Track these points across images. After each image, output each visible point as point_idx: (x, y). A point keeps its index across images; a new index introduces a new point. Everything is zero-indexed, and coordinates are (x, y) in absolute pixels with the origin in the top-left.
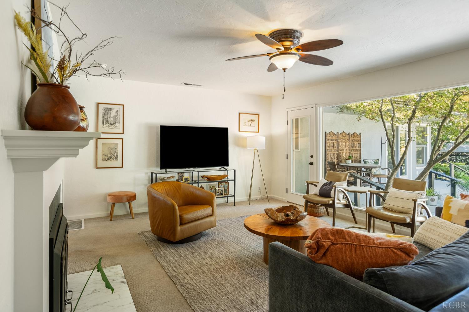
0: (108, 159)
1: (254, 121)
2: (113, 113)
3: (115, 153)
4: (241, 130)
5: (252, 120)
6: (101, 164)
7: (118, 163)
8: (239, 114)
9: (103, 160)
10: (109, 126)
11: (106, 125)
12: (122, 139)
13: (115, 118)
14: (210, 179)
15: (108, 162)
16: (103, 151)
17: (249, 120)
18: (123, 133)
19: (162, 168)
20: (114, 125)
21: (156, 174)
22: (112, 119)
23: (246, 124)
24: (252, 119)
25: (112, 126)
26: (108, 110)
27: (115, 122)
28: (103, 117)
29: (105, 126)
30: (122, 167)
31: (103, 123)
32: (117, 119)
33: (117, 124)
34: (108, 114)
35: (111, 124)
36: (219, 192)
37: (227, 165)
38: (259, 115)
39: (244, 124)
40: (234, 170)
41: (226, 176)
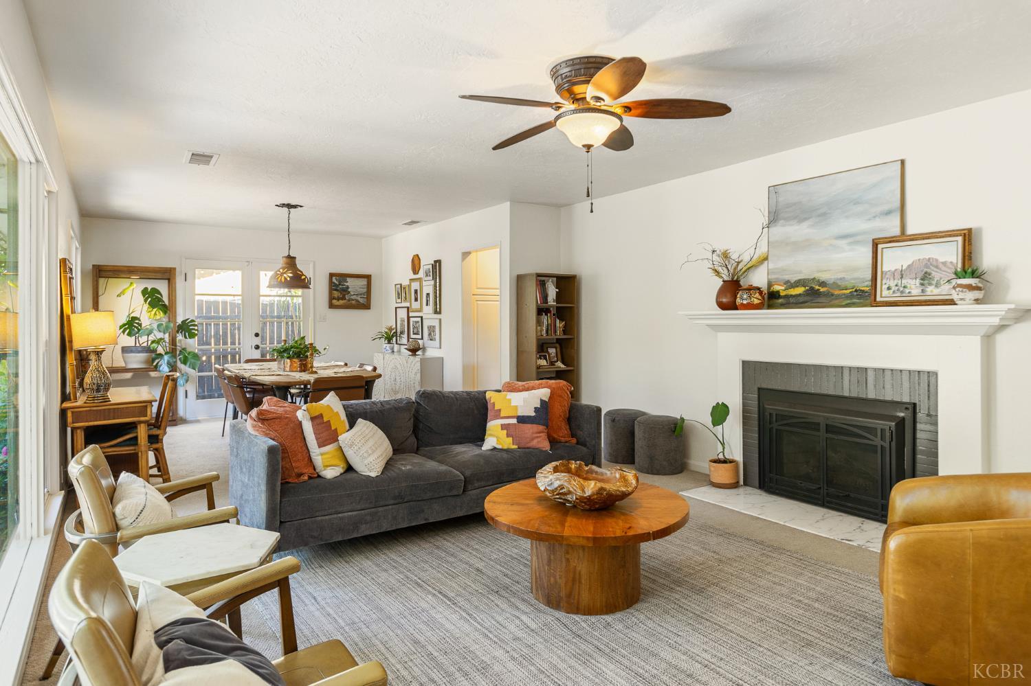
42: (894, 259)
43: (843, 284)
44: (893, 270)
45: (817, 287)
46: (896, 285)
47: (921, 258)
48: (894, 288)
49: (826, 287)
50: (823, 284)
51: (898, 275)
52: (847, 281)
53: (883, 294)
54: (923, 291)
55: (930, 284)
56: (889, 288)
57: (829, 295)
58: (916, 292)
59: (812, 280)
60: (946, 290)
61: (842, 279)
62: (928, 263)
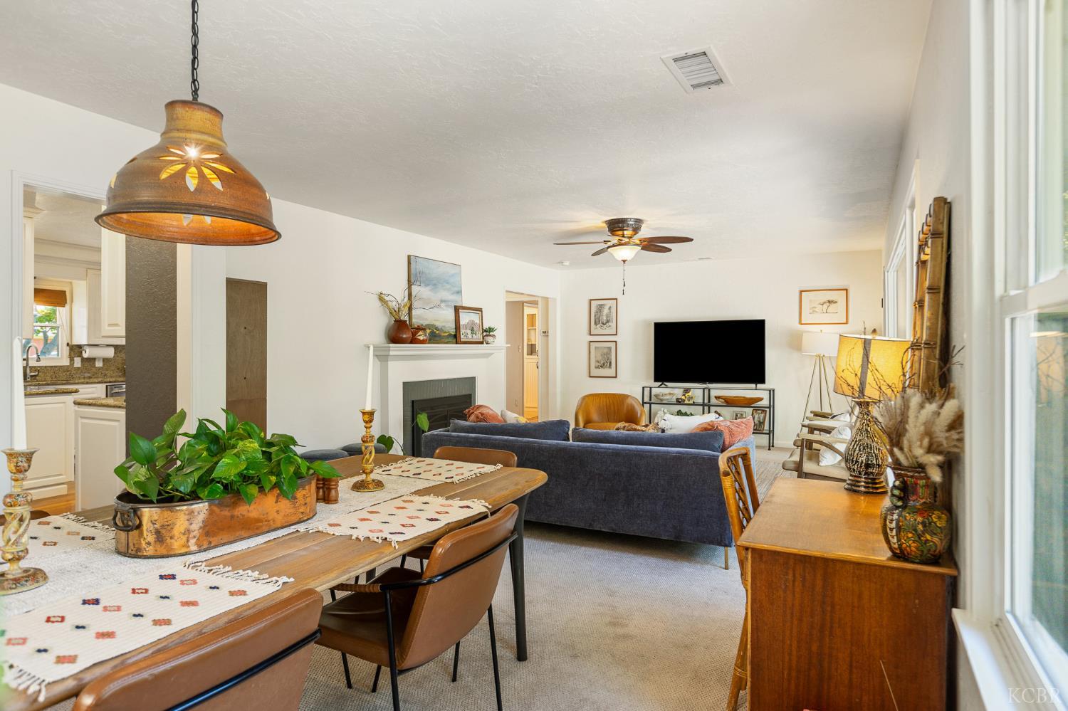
0: (602, 367)
1: (837, 302)
2: (606, 311)
3: (608, 360)
4: (803, 322)
5: (829, 302)
6: (595, 372)
7: (611, 372)
8: (801, 292)
9: (596, 367)
10: (602, 326)
11: (599, 325)
12: (616, 342)
13: (607, 316)
14: (730, 402)
15: (601, 370)
16: (595, 357)
17: (822, 301)
18: (616, 335)
19: (656, 380)
20: (607, 324)
21: (651, 388)
22: (605, 318)
23: (816, 310)
24: (831, 299)
25: (605, 326)
26: (601, 307)
27: (608, 322)
28: (595, 316)
29: (597, 326)
30: (616, 377)
31: (595, 323)
32: (610, 317)
33: (610, 324)
34: (600, 312)
35: (603, 324)
37: (763, 381)
38: (847, 290)
39: (811, 311)
40: (770, 391)
41: (761, 399)
42: (465, 318)
43: (445, 330)
44: (463, 324)
47: (471, 319)
48: (464, 334)
49: (439, 330)
50: (437, 329)
51: (465, 328)
52: (446, 328)
53: (463, 338)
54: (473, 337)
55: (474, 334)
57: (439, 336)
58: (470, 337)
59: (433, 325)
60: (478, 337)
61: (444, 326)
62: (473, 323)
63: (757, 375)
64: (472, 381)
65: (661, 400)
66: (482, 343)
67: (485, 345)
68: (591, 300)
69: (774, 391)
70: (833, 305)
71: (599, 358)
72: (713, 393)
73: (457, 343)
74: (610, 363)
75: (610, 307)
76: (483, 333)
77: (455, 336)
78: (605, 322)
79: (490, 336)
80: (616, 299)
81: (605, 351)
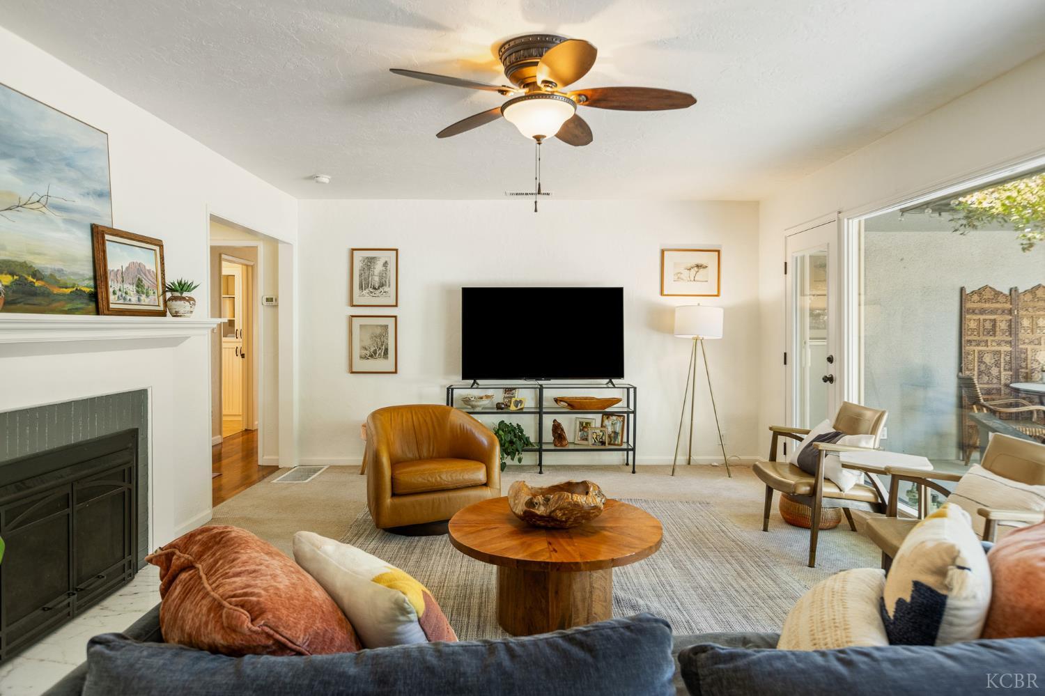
0: (371, 356)
1: (706, 267)
2: (378, 267)
3: (382, 345)
4: (665, 293)
5: (697, 266)
6: (360, 365)
7: (387, 365)
8: (663, 252)
9: (361, 357)
10: (371, 292)
11: (367, 291)
12: (395, 317)
13: (381, 276)
14: (574, 406)
15: (371, 361)
16: (361, 341)
17: (689, 266)
18: (396, 306)
19: (465, 377)
20: (381, 289)
22: (377, 279)
23: (682, 276)
24: (699, 262)
25: (377, 292)
26: (370, 261)
27: (382, 285)
28: (360, 275)
29: (364, 292)
30: (396, 372)
31: (361, 287)
32: (386, 277)
33: (386, 289)
34: (369, 269)
35: (375, 288)
36: (596, 438)
37: (620, 375)
38: (719, 251)
39: (676, 277)
40: (628, 389)
41: (618, 401)
42: (119, 257)
43: (62, 279)
44: (116, 270)
45: (30, 279)
46: (120, 290)
47: (135, 261)
48: (118, 293)
49: (42, 279)
50: (36, 274)
51: (120, 279)
52: (65, 275)
53: (114, 302)
54: (139, 300)
55: (143, 293)
56: (114, 293)
57: (46, 294)
58: (134, 300)
59: (24, 265)
60: (153, 300)
61: (60, 271)
62: (140, 268)
63: (611, 366)
64: (136, 401)
65: (473, 407)
66: (163, 314)
67: (169, 318)
68: (353, 250)
69: (635, 389)
70: (701, 271)
71: (367, 342)
72: (549, 394)
73: (98, 313)
74: (386, 350)
75: (386, 262)
76: (164, 292)
77: (94, 297)
78: (377, 286)
79: (183, 299)
80: (397, 250)
81: (378, 331)
